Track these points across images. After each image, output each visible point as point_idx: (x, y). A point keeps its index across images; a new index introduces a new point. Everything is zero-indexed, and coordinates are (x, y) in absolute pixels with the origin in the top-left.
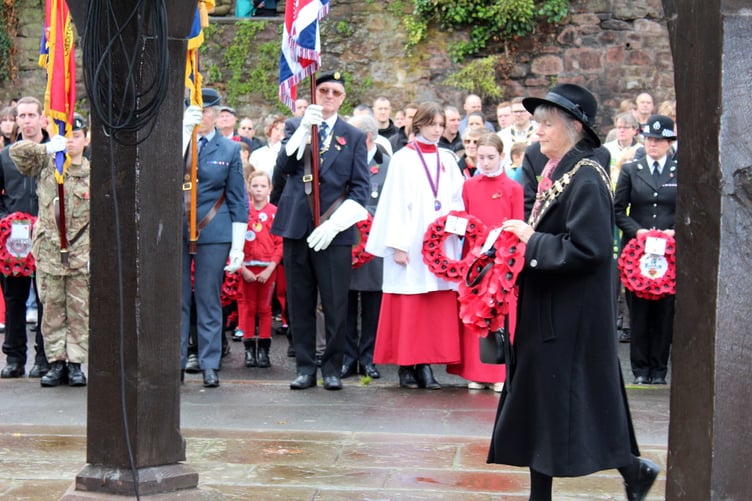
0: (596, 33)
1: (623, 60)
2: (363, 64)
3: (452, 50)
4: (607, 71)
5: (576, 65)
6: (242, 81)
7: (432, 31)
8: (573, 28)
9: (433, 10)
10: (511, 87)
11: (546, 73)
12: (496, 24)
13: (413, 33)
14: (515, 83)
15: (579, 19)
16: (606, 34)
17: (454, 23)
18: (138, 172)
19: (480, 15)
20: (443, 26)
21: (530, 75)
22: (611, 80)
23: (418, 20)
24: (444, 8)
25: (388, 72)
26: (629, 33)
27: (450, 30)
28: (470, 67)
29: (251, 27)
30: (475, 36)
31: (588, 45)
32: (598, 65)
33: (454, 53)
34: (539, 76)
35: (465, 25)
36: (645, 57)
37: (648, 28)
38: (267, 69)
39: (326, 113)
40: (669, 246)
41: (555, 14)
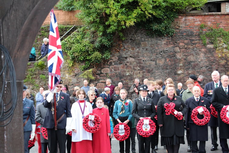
0: (117, 62)
1: (125, 68)
3: (80, 68)
4: (121, 71)
5: (113, 70)
7: (75, 63)
8: (112, 61)
9: (75, 58)
10: (96, 77)
11: (105, 73)
12: (92, 60)
13: (70, 64)
14: (97, 76)
15: (113, 58)
16: (120, 62)
17: (81, 61)
19: (87, 58)
20: (78, 62)
21: (101, 73)
22: (122, 73)
23: (71, 60)
24: (78, 57)
25: (64, 74)
26: (126, 61)
27: (80, 63)
28: (85, 72)
30: (86, 64)
31: (116, 65)
32: (119, 70)
33: (81, 68)
34: (104, 73)
35: (83, 61)
36: (130, 67)
37: (131, 60)
38: (31, 75)
40: (150, 121)
41: (107, 57)
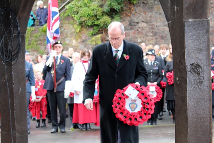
0: (128, 27)
1: (136, 34)
2: (63, 39)
3: (88, 33)
4: (132, 37)
6: (29, 45)
7: (83, 28)
9: (82, 23)
12: (100, 25)
13: (77, 29)
16: (131, 27)
17: (88, 26)
18: (13, 73)
19: (96, 23)
20: (85, 27)
22: (133, 40)
23: (78, 25)
24: (85, 22)
25: (71, 41)
26: (138, 26)
28: (94, 38)
29: (30, 30)
30: (95, 29)
31: (126, 30)
32: (129, 36)
33: (89, 34)
35: (91, 26)
36: (142, 33)
37: (143, 25)
38: (36, 41)
39: (58, 53)
